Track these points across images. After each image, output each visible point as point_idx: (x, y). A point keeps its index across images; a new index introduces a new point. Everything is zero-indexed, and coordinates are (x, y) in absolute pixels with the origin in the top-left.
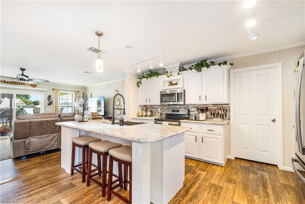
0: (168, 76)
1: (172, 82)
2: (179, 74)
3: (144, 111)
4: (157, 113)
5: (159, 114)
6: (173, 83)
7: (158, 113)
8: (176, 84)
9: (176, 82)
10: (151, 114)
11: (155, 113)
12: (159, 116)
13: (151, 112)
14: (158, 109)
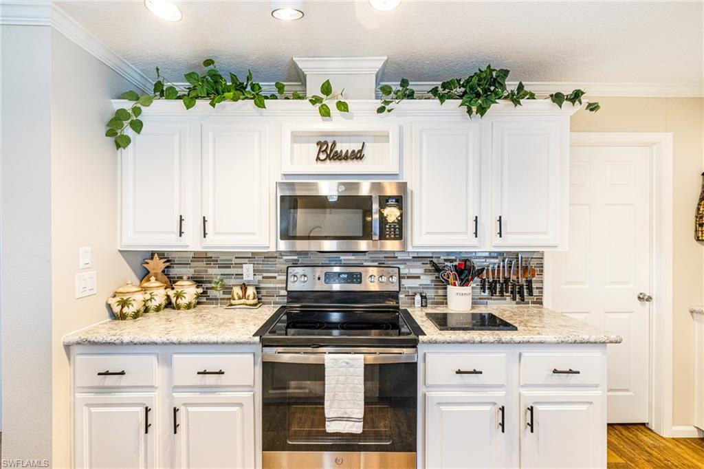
0: (325, 113)
1: (334, 144)
2: (381, 110)
3: (153, 283)
4: (237, 291)
5: (251, 291)
6: (338, 148)
7: (244, 287)
8: (357, 156)
9: (357, 147)
10: (198, 296)
11: (228, 290)
12: (251, 301)
13: (198, 282)
14: (240, 265)
